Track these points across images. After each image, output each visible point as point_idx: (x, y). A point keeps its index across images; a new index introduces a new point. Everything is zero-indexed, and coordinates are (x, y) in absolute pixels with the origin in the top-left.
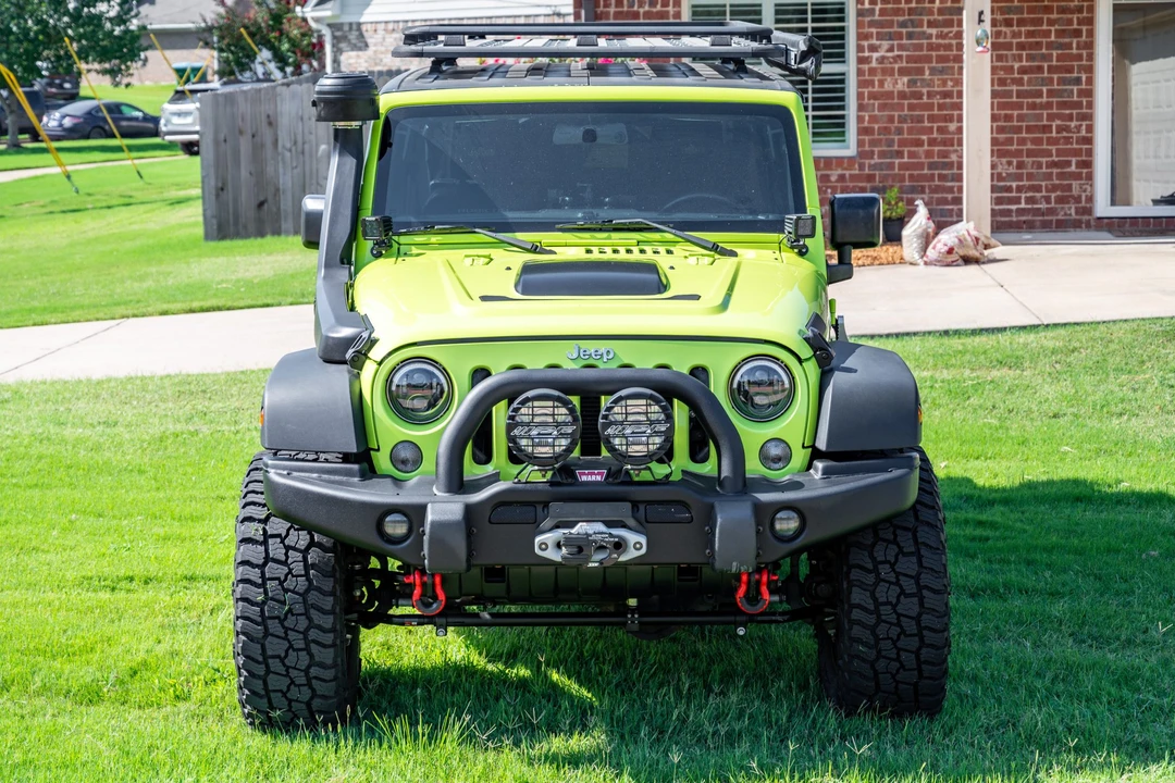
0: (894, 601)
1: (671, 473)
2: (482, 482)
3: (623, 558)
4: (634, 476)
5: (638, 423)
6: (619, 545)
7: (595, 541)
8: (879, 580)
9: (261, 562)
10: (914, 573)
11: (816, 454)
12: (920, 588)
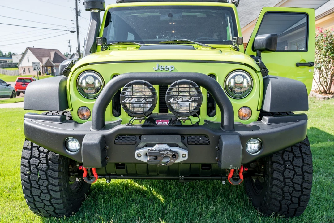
0: (292, 177)
1: (199, 121)
2: (113, 125)
3: (176, 162)
4: (182, 122)
5: (184, 96)
6: (175, 156)
7: (163, 154)
8: (286, 168)
9: (29, 157)
10: (300, 166)
11: (263, 113)
12: (303, 172)
